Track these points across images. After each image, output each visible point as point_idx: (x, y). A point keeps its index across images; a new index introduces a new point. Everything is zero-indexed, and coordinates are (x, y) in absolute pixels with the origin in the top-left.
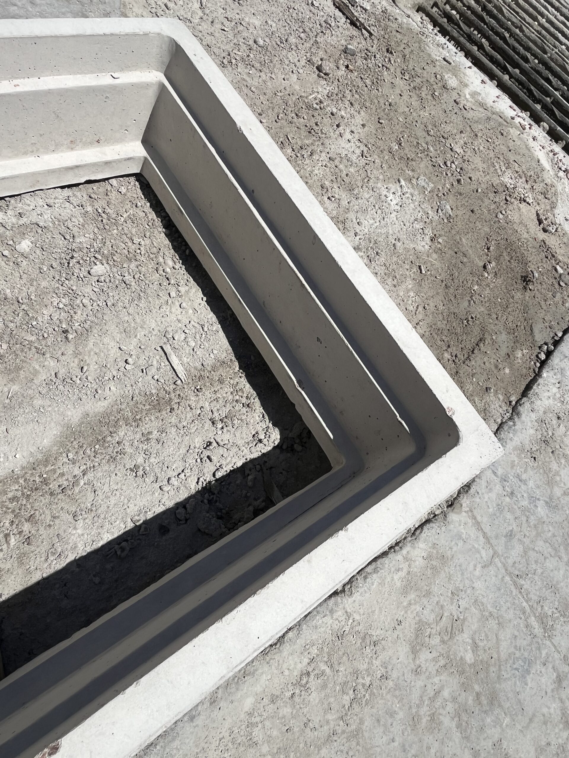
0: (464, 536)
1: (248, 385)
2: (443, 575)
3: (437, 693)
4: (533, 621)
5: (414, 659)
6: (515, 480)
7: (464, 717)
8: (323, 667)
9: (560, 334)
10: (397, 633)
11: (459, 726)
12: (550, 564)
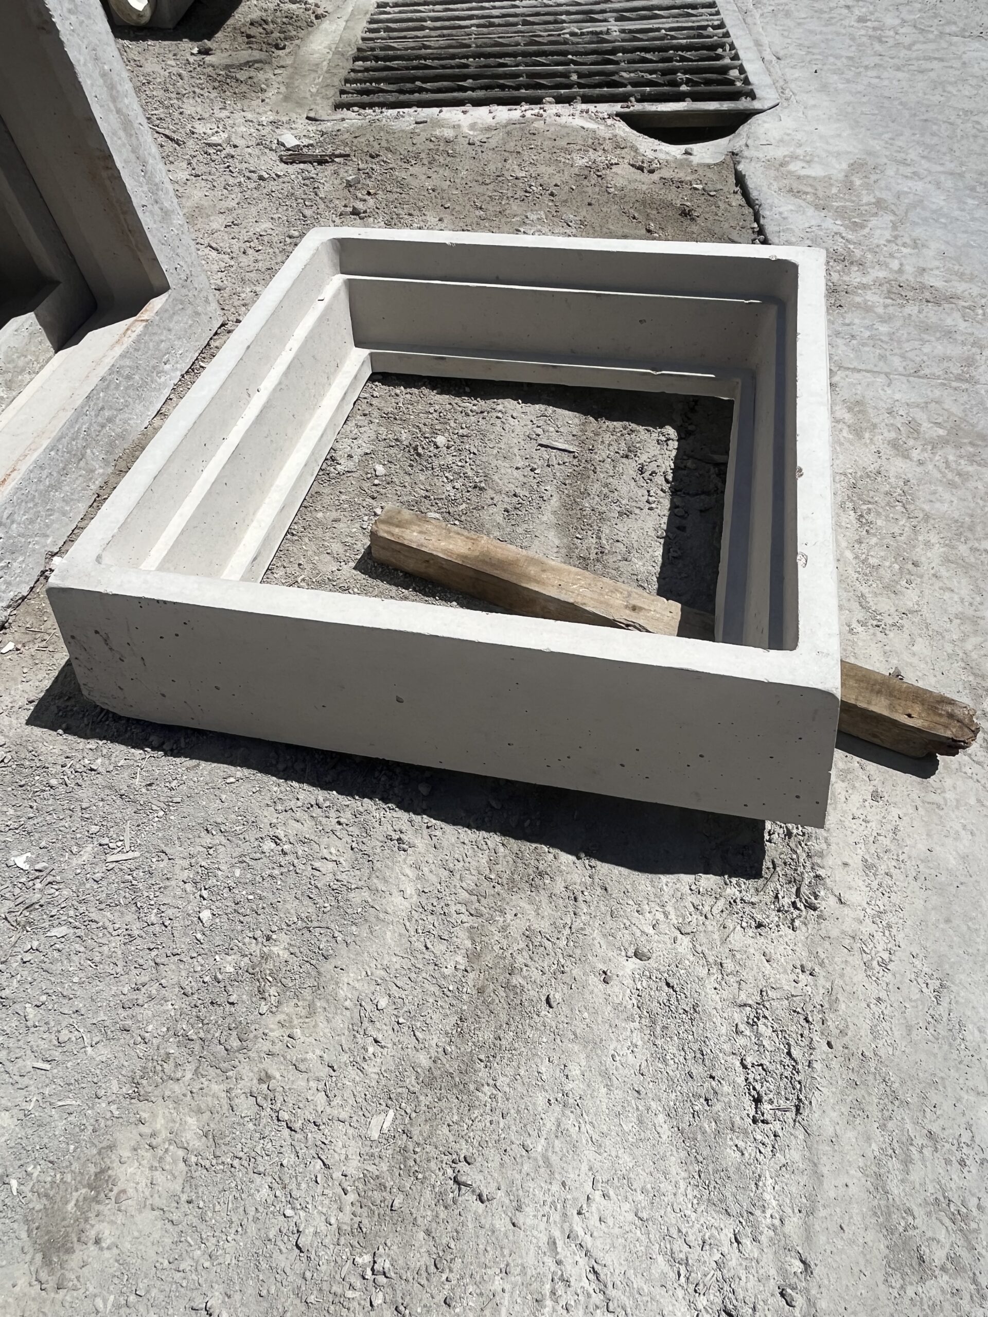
0: (855, 382)
1: (615, 423)
2: (870, 410)
3: (947, 462)
4: (954, 384)
5: (911, 460)
6: (845, 328)
7: (978, 459)
8: (865, 507)
9: (756, 225)
10: (883, 458)
11: (979, 465)
12: (927, 349)
